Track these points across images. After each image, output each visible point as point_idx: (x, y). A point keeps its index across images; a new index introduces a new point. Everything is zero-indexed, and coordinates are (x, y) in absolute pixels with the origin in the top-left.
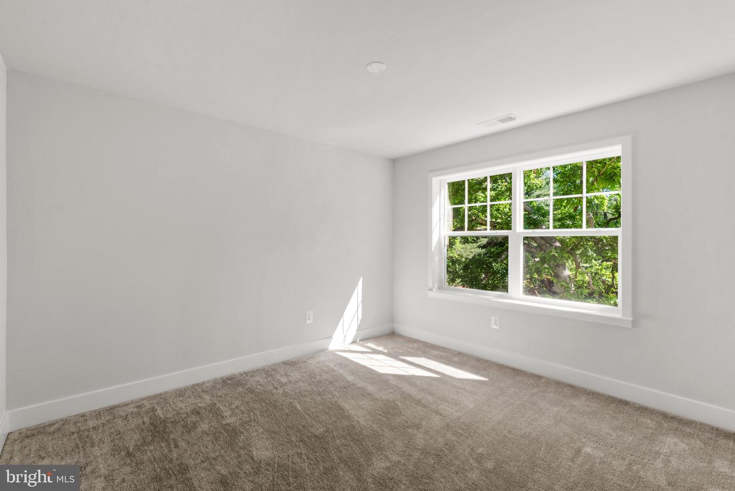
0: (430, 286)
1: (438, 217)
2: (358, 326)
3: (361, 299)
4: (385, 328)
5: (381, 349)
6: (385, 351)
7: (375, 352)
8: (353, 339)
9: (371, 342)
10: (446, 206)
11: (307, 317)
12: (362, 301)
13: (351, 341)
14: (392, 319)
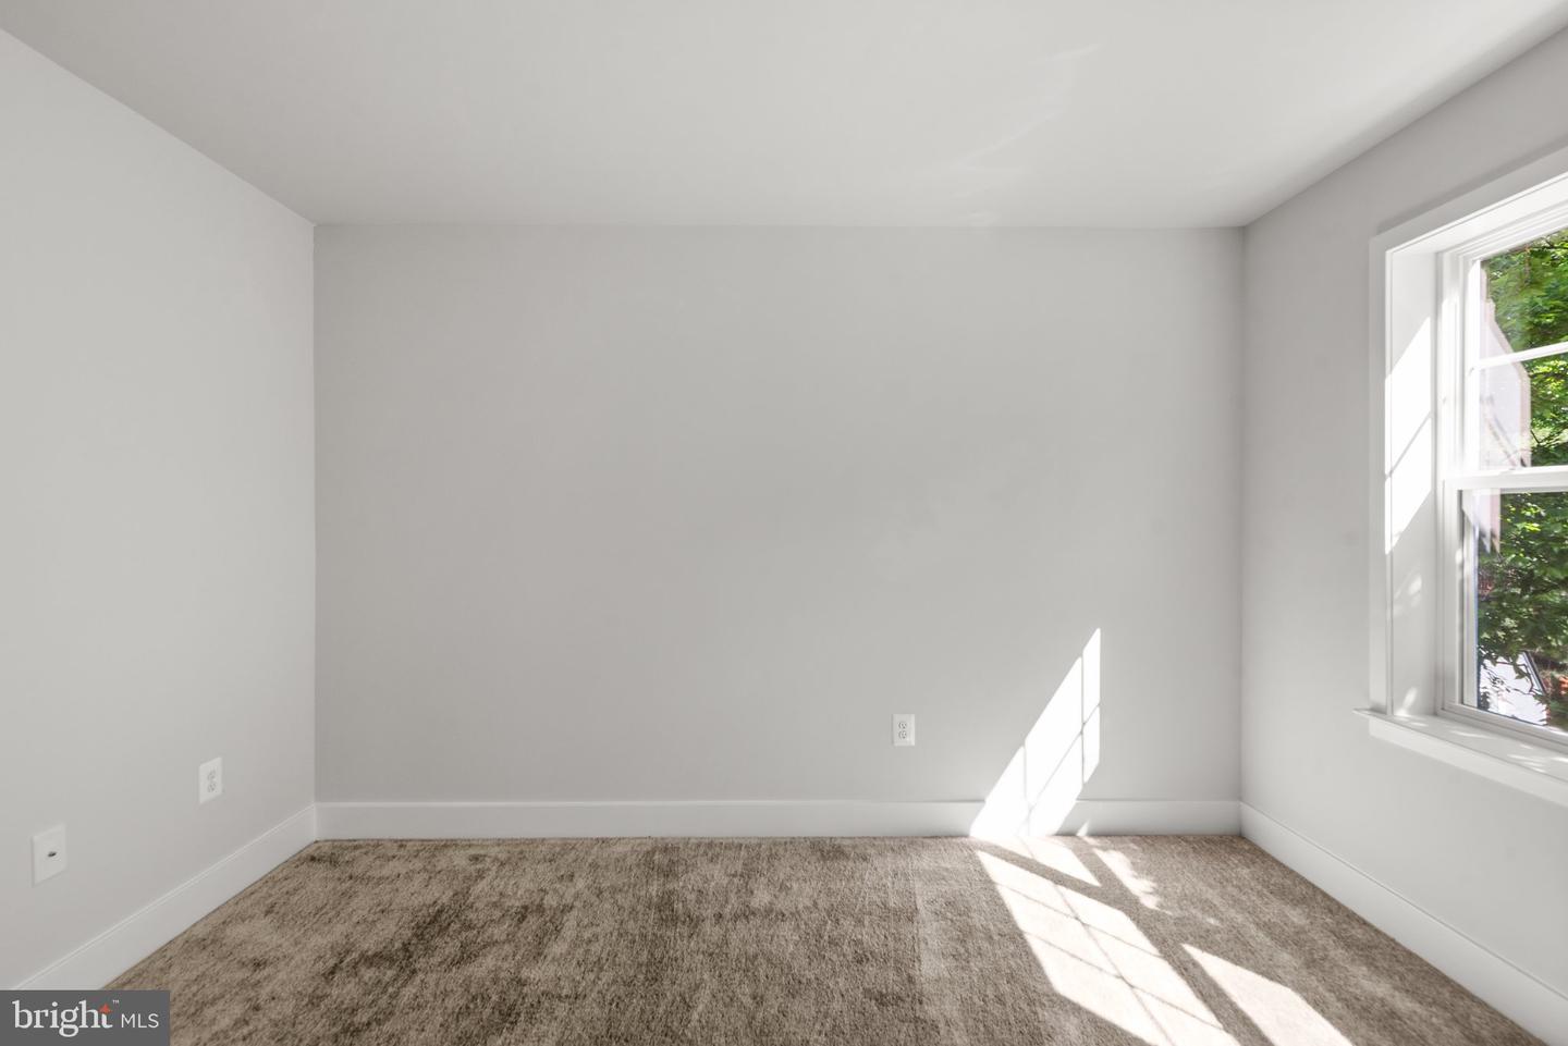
0: (1379, 695)
1: (1428, 408)
2: (1084, 785)
3: (1097, 699)
4: (1209, 813)
5: (1140, 887)
6: (1150, 902)
7: (1111, 893)
8: (1065, 823)
9: (1124, 851)
10: (1473, 359)
11: (897, 730)
12: (1100, 705)
13: (1056, 828)
14: (1238, 789)
